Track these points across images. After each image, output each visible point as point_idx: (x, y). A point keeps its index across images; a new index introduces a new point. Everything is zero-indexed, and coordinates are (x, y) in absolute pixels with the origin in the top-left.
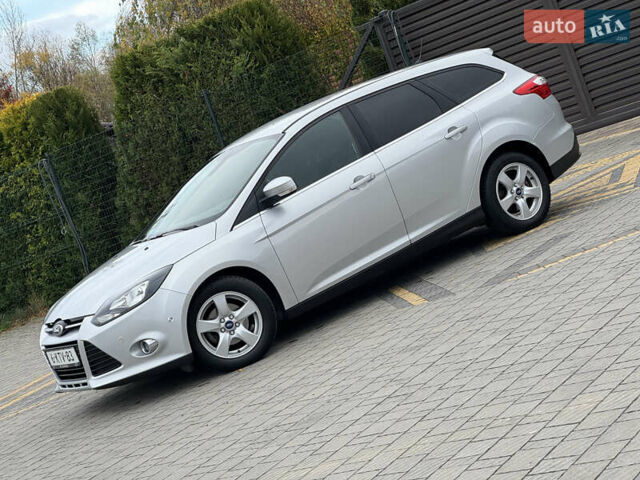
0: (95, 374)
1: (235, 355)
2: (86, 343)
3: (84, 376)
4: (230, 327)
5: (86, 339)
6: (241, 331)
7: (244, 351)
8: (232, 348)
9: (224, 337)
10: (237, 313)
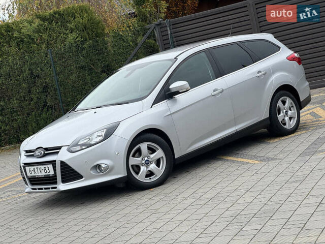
0: (63, 182)
1: (148, 180)
2: (62, 162)
3: (56, 183)
4: (148, 163)
5: (63, 160)
6: (153, 166)
7: (153, 179)
8: (147, 176)
9: (143, 169)
10: (152, 156)
